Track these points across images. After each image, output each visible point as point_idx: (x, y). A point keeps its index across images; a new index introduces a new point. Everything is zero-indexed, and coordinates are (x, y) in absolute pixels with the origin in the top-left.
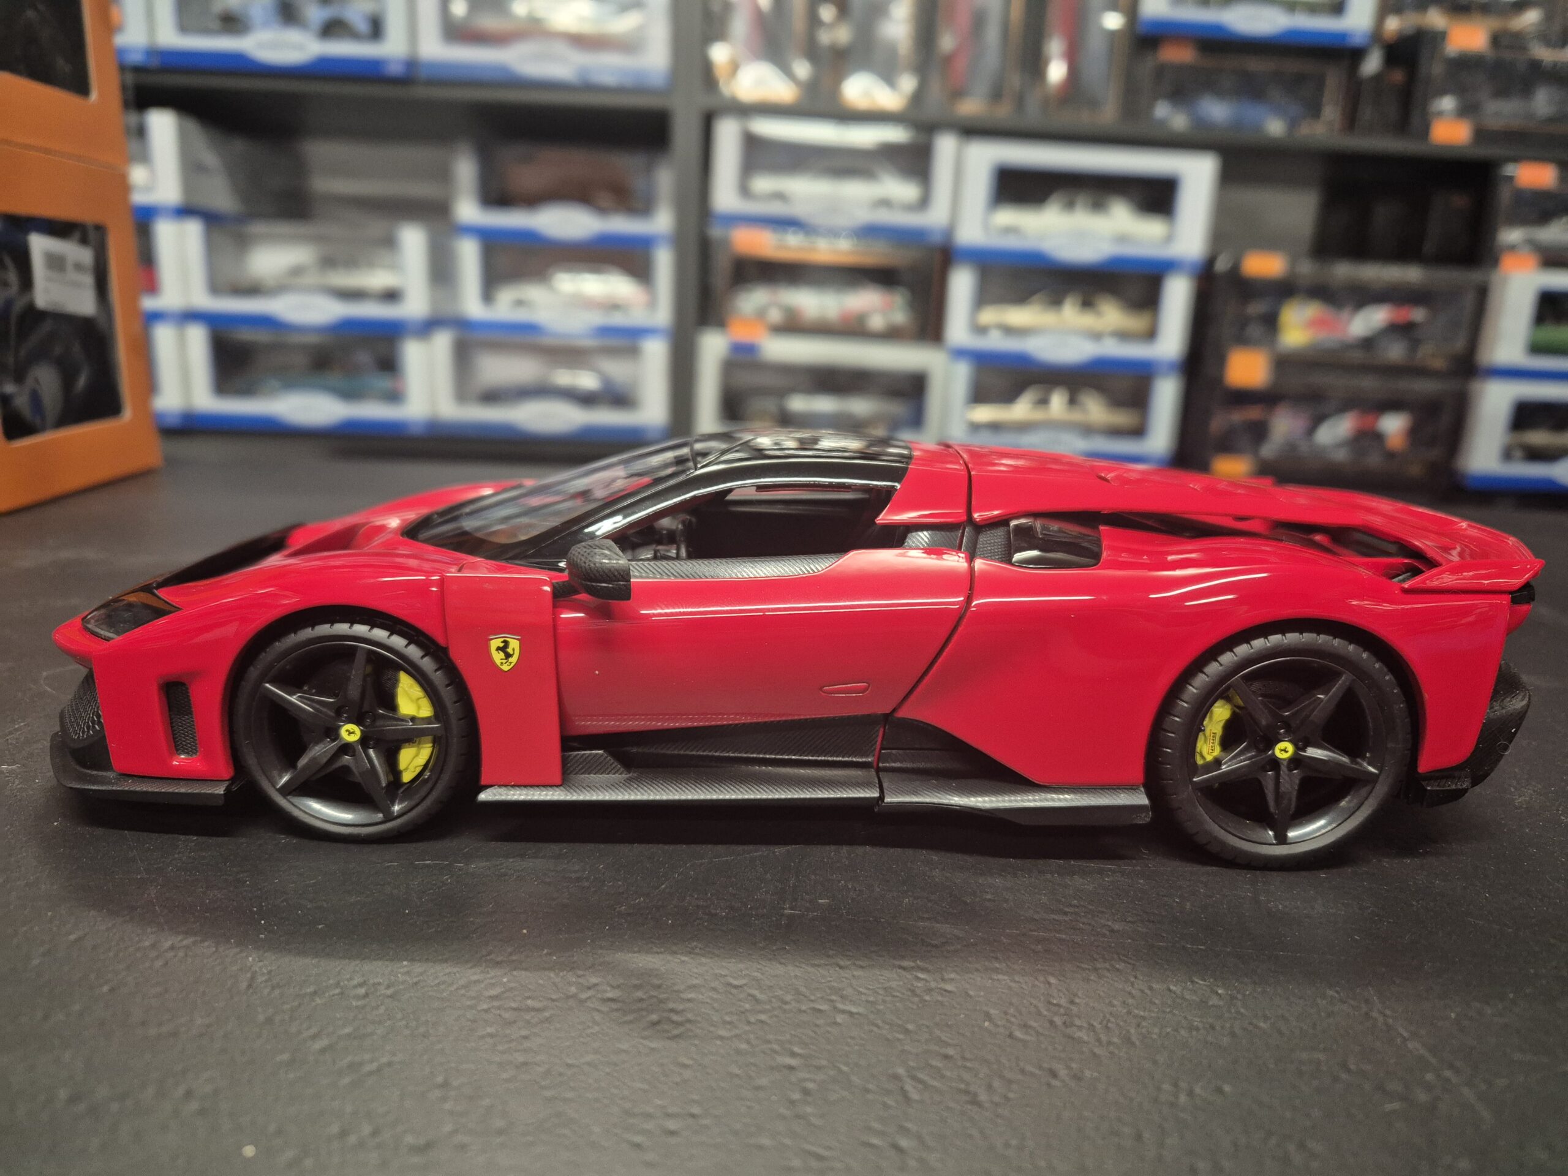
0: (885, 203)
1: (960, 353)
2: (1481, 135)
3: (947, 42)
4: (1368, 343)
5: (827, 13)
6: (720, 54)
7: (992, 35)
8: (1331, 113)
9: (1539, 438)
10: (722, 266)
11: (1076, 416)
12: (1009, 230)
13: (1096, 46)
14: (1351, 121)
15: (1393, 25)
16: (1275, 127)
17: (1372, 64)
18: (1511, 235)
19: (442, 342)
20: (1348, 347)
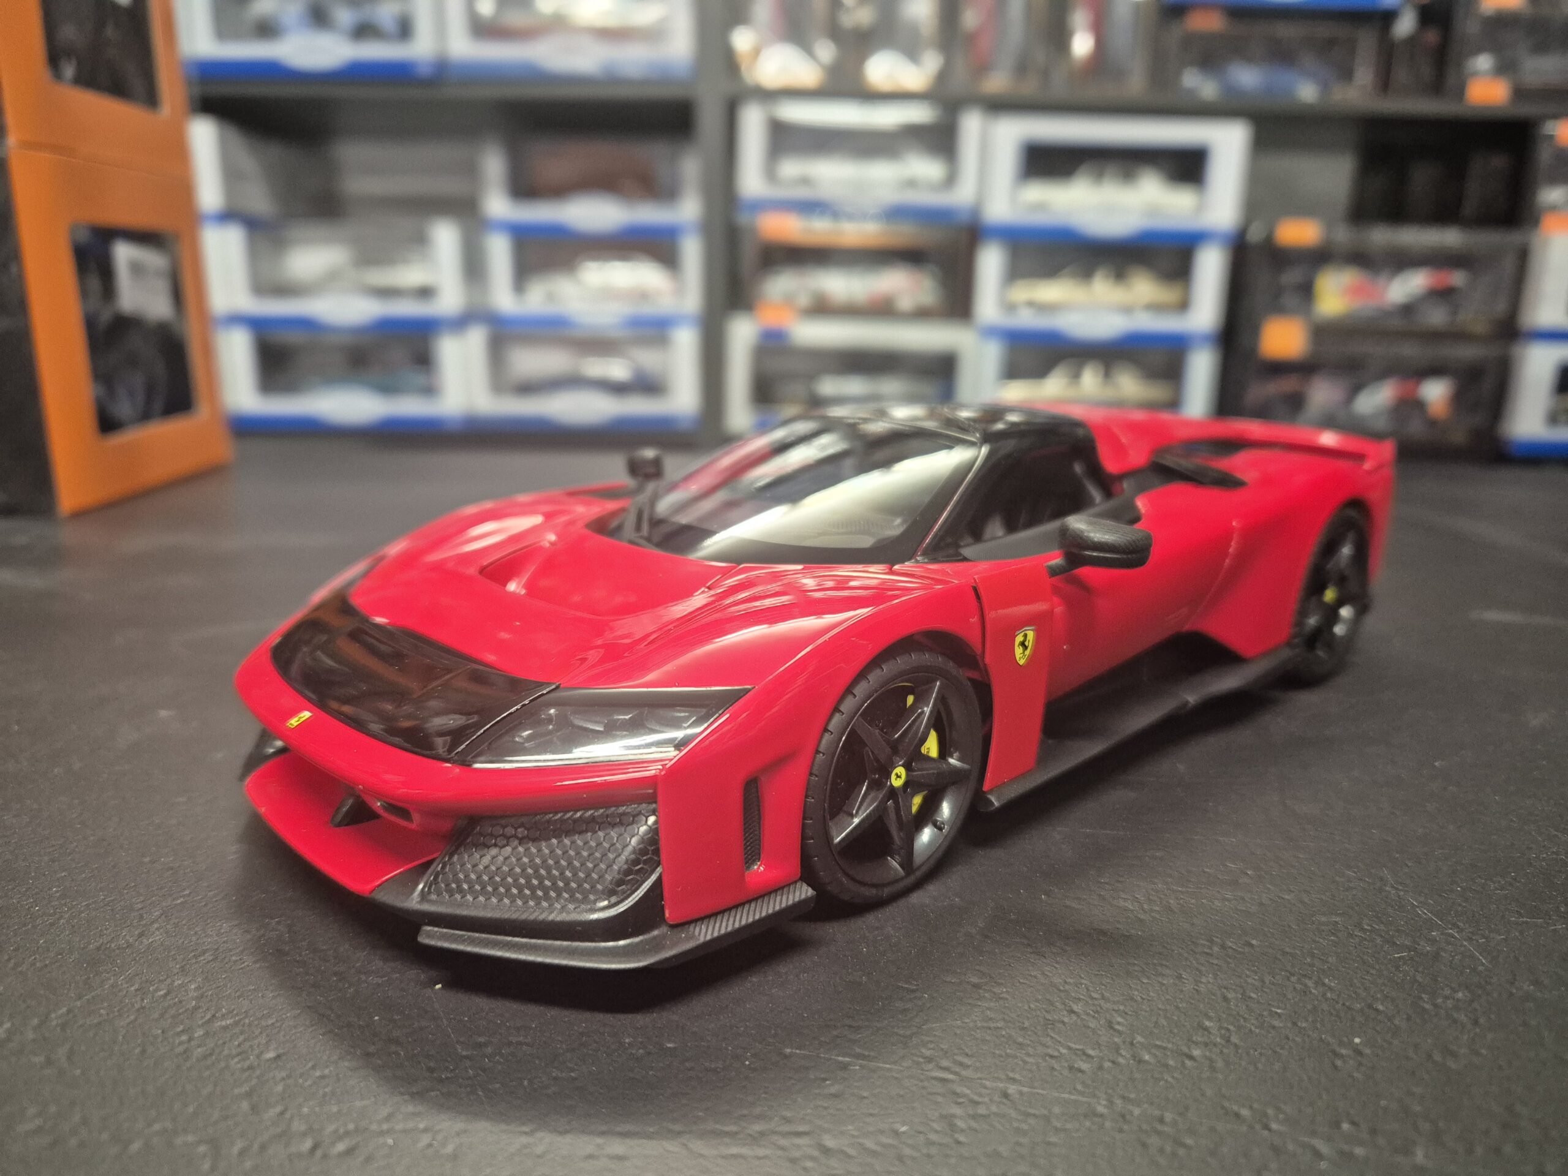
0: (911, 183)
1: (991, 332)
2: (1520, 93)
3: (970, 19)
4: (1408, 309)
6: (742, 40)
8: (1364, 75)
10: (749, 253)
11: (1110, 391)
12: (1037, 206)
13: (1122, 18)
14: (1385, 83)
16: (1307, 92)
17: (1405, 25)
18: (1553, 195)
19: (476, 337)
20: (1387, 314)
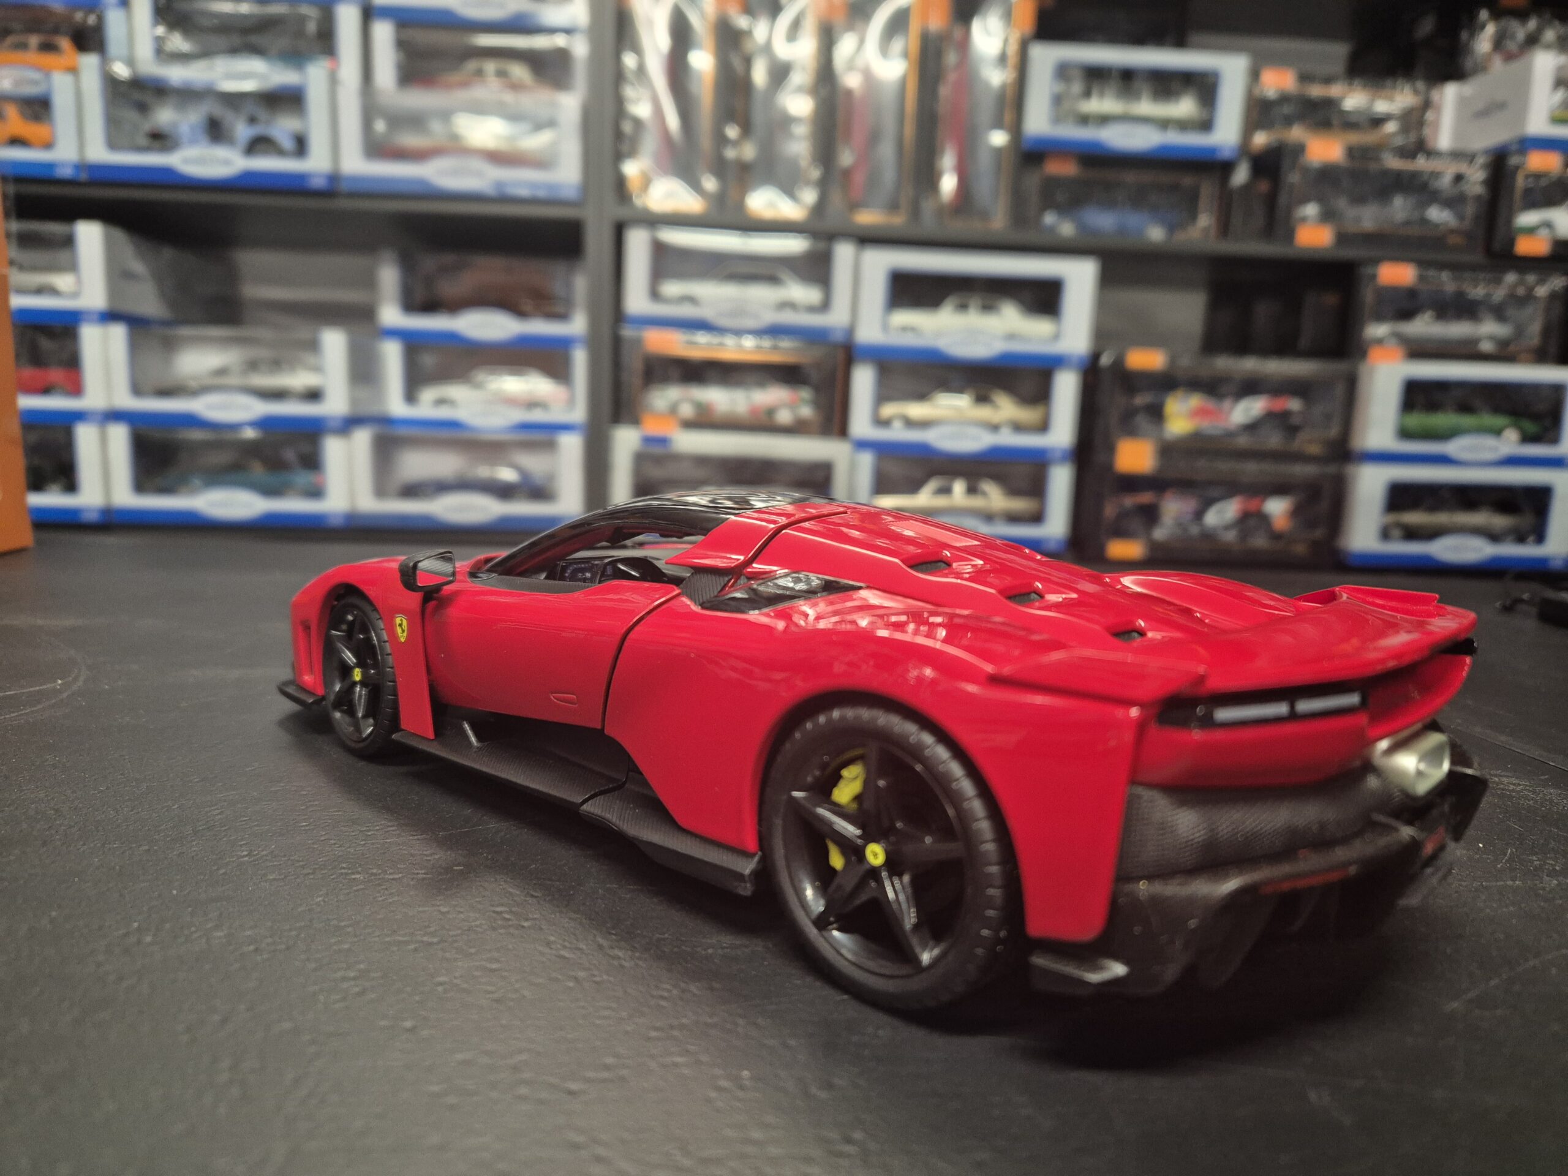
0: (787, 305)
1: (862, 445)
2: (1342, 238)
3: (846, 158)
4: (1250, 429)
5: (732, 132)
6: (631, 169)
7: (887, 151)
8: (1205, 220)
9: (1414, 518)
10: (634, 365)
11: (977, 502)
12: (905, 329)
13: (984, 163)
14: (1224, 228)
15: (1260, 139)
16: (1156, 234)
17: (1241, 176)
18: (1377, 330)
19: (362, 438)
20: (1230, 434)
